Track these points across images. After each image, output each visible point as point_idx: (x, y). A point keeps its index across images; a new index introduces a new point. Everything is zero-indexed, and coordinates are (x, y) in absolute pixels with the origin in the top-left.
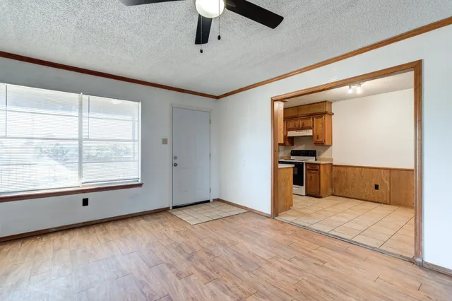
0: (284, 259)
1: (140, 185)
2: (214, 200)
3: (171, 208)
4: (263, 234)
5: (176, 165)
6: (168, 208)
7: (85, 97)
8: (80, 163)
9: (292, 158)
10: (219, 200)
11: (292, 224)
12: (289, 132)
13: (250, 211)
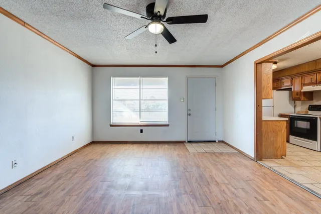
0: (233, 187)
1: (168, 125)
2: (219, 141)
3: (187, 142)
4: (234, 169)
5: (190, 115)
6: (185, 142)
7: (142, 78)
8: (140, 111)
9: (310, 112)
10: (223, 142)
11: (269, 169)
12: (304, 88)
13: (241, 153)
